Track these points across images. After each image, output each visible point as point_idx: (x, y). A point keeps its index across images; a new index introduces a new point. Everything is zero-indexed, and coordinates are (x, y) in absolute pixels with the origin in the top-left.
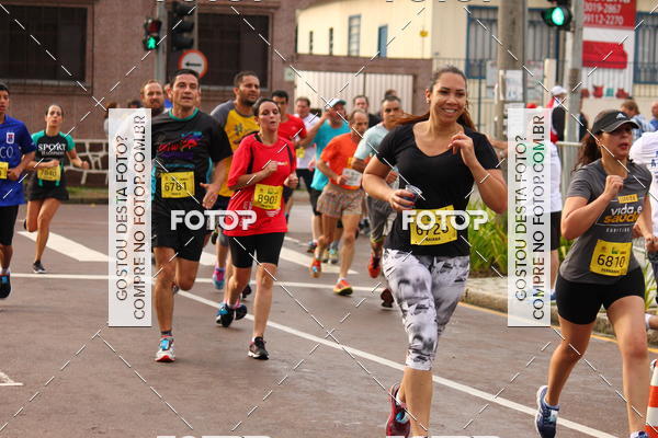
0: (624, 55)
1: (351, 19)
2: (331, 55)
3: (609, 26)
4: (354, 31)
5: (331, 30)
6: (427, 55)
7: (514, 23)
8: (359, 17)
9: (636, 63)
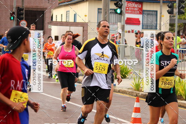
0: (139, 21)
1: (67, 12)
2: (62, 21)
3: (136, 14)
4: (68, 15)
5: (62, 15)
6: (87, 21)
7: (106, 13)
8: (69, 11)
9: (143, 23)
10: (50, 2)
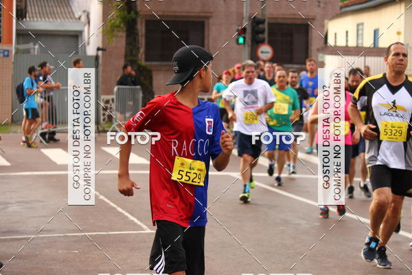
1: (358, 25)
2: (347, 46)
4: (360, 32)
5: (347, 32)
8: (362, 24)
10: (322, 5)
